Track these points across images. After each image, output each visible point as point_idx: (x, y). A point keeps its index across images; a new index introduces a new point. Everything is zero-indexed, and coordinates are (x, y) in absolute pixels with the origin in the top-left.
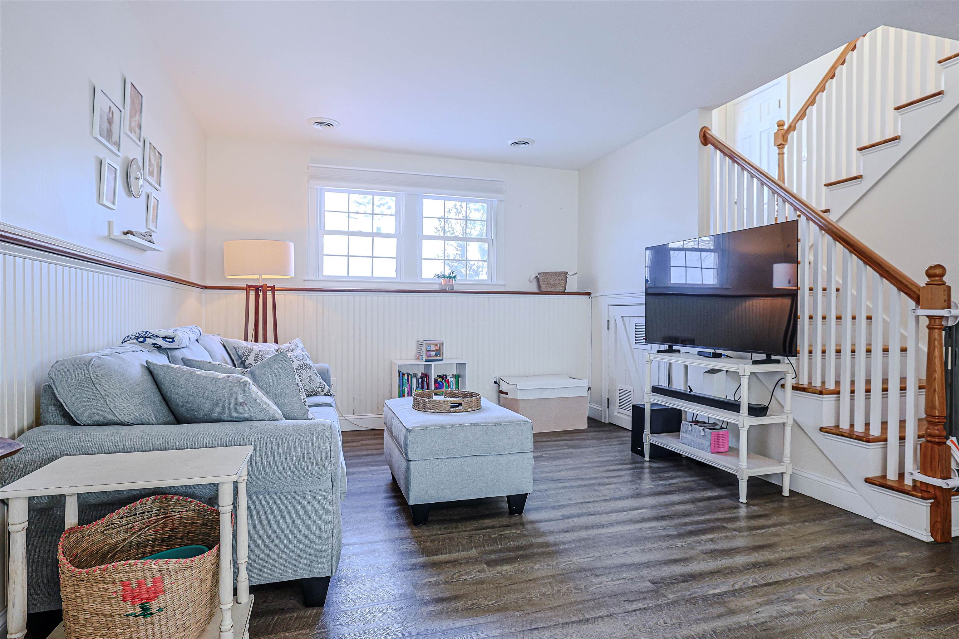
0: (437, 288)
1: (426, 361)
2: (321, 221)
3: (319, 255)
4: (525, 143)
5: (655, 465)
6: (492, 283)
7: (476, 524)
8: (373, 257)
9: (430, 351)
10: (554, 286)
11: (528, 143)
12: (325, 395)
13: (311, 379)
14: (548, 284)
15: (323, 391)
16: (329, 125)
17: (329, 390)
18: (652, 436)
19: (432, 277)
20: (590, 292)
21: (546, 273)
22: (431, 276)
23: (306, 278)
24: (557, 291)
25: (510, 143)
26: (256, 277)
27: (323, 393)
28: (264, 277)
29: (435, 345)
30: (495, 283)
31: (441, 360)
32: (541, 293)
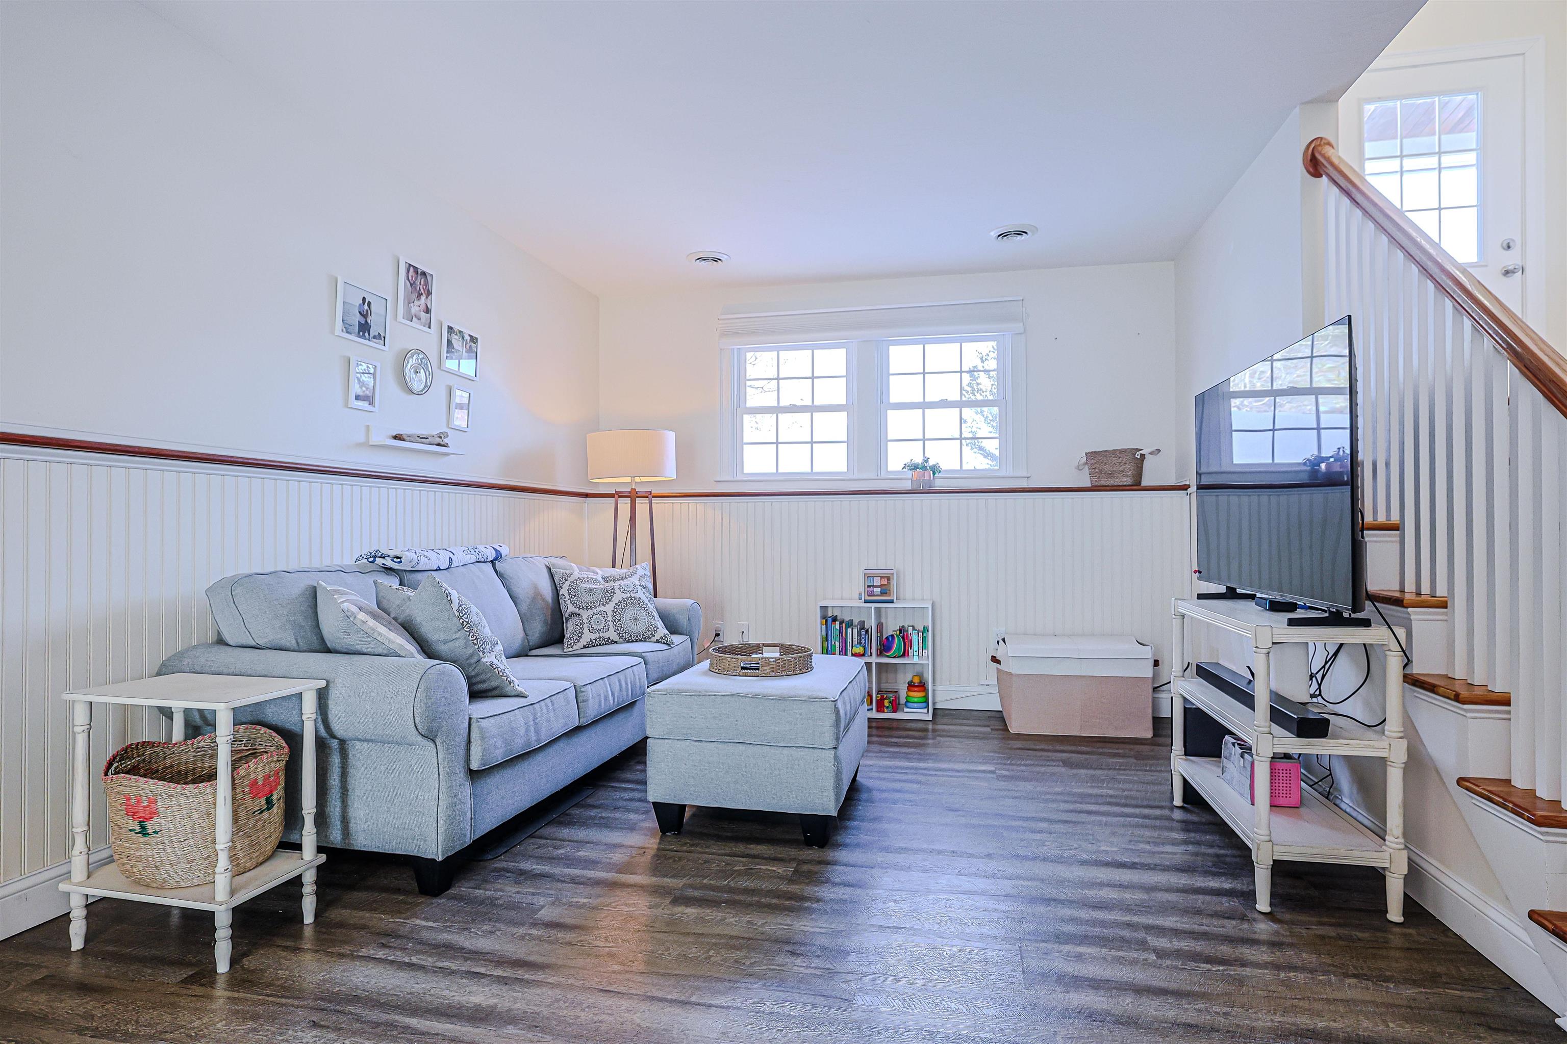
0: (907, 485)
1: (866, 602)
2: (741, 396)
3: (736, 444)
4: (1020, 233)
5: (1190, 817)
6: (1008, 474)
7: (741, 848)
8: (812, 443)
9: (874, 586)
10: (1111, 475)
11: (1026, 233)
12: (658, 641)
13: (636, 619)
14: (1101, 472)
15: (653, 636)
16: (716, 260)
17: (665, 635)
18: (1186, 760)
19: (900, 469)
20: (1187, 483)
21: (1096, 452)
22: (899, 467)
23: (718, 479)
24: (1116, 484)
25: (994, 234)
26: (628, 480)
27: (653, 639)
28: (637, 479)
29: (882, 577)
30: (1011, 474)
31: (892, 602)
32: (1095, 489)
